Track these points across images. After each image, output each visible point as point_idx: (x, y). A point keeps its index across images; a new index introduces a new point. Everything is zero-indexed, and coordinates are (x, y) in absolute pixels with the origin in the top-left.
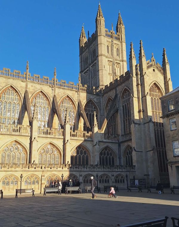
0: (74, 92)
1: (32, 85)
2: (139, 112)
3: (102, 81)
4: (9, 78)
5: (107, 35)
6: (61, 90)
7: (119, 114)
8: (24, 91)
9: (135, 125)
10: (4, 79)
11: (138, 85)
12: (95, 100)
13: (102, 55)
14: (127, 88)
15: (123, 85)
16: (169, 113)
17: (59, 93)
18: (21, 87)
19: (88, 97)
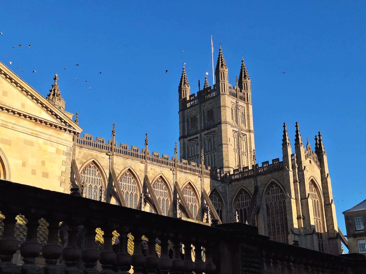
0: (197, 177)
1: (152, 167)
2: (299, 218)
3: (228, 161)
4: (128, 158)
5: (232, 94)
6: (183, 174)
7: (260, 215)
8: (143, 175)
9: (295, 236)
10: (122, 160)
11: (295, 181)
12: (220, 188)
13: (226, 123)
14: (276, 182)
15: (269, 176)
16: (356, 232)
17: (181, 179)
18: (140, 170)
19: (213, 185)
